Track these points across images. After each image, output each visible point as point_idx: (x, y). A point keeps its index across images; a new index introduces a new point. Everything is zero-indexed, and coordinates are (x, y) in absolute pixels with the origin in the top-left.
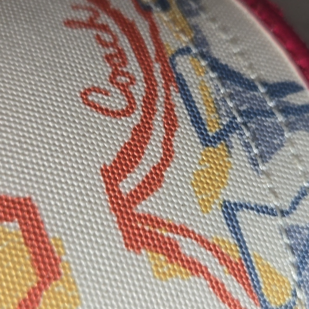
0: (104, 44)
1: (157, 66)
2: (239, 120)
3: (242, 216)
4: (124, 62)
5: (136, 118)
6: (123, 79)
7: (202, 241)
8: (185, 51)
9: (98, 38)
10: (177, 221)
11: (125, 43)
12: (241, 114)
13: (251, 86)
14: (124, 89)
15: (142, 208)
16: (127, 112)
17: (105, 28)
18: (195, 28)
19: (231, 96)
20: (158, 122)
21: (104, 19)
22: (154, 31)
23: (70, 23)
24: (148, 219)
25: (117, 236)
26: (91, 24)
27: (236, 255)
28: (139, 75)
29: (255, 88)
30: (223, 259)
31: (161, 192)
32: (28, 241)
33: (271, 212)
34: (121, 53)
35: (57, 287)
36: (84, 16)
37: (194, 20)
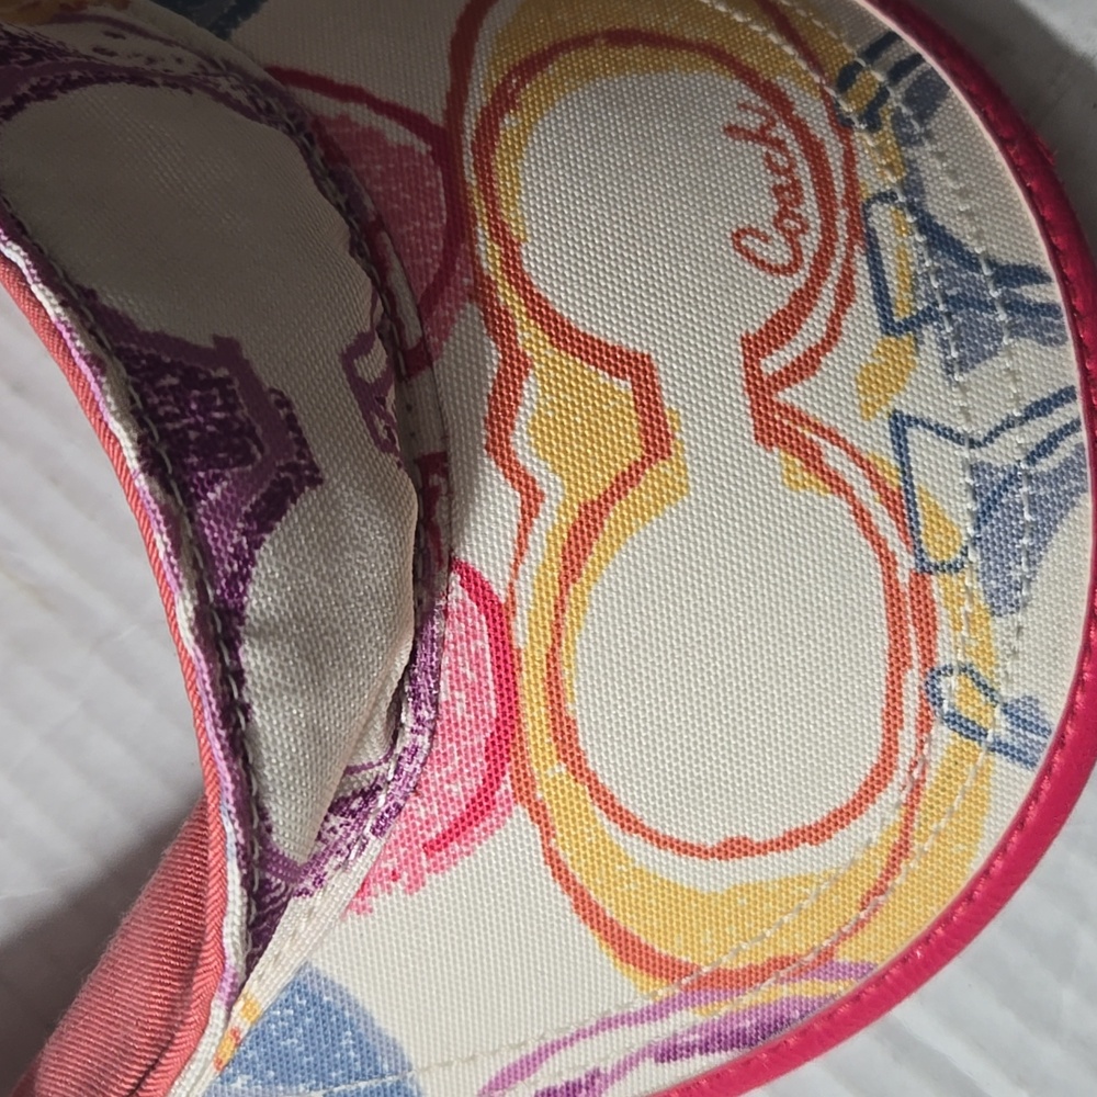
0: (776, 170)
1: (843, 213)
2: (942, 308)
3: (914, 434)
4: (798, 201)
5: (799, 280)
6: (792, 224)
7: (854, 455)
9: (768, 158)
10: (826, 422)
11: (804, 171)
12: (946, 300)
13: (971, 262)
14: (792, 238)
15: (784, 396)
16: (789, 270)
17: (779, 144)
18: (910, 164)
19: (938, 273)
20: (828, 289)
21: (781, 131)
22: (849, 159)
23: (732, 130)
24: (788, 410)
25: (747, 425)
26: (761, 136)
27: (895, 482)
28: (816, 222)
29: (978, 268)
30: (877, 483)
31: (812, 382)
32: (638, 405)
33: (958, 439)
34: (795, 186)
35: (663, 467)
36: (753, 122)
37: (911, 152)
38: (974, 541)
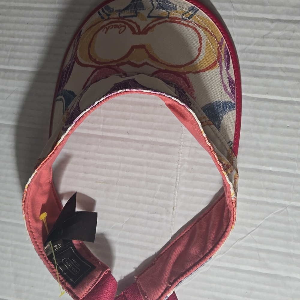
0: (112, 28)
1: (120, 20)
2: (135, 9)
3: (151, 15)
4: (117, 25)
5: (127, 26)
6: (120, 27)
7: (151, 23)
8: (119, 14)
9: (110, 28)
10: (146, 25)
11: (113, 24)
12: (134, 9)
13: (131, 5)
14: (122, 26)
15: (141, 30)
16: (125, 27)
17: (109, 27)
18: (116, 11)
19: (131, 9)
20: (129, 23)
21: (107, 27)
22: (113, 18)
23: (106, 33)
24: (143, 30)
25: (144, 36)
26: (107, 29)
27: (156, 18)
28: (120, 23)
29: (132, 4)
30: (155, 21)
31: (140, 27)
33: (153, 10)
34: (115, 25)
36: (105, 30)
37: (114, 10)
38: (166, 10)
